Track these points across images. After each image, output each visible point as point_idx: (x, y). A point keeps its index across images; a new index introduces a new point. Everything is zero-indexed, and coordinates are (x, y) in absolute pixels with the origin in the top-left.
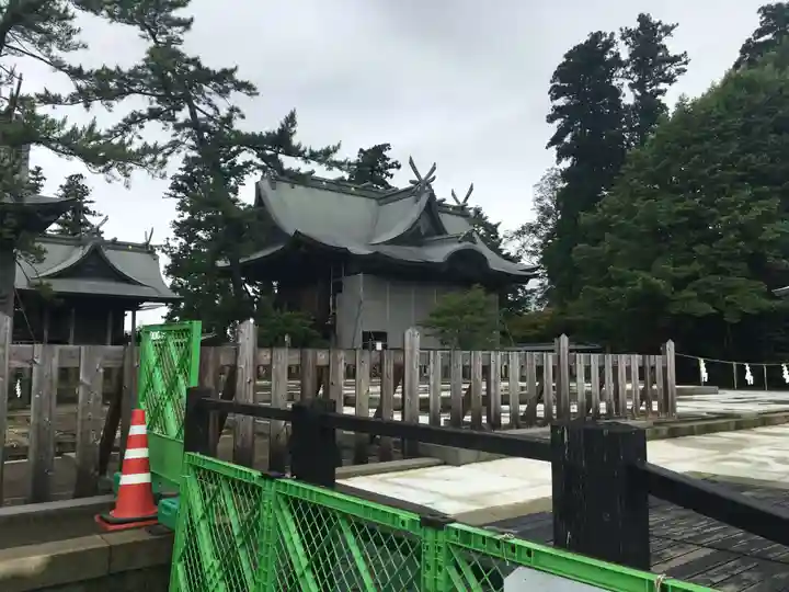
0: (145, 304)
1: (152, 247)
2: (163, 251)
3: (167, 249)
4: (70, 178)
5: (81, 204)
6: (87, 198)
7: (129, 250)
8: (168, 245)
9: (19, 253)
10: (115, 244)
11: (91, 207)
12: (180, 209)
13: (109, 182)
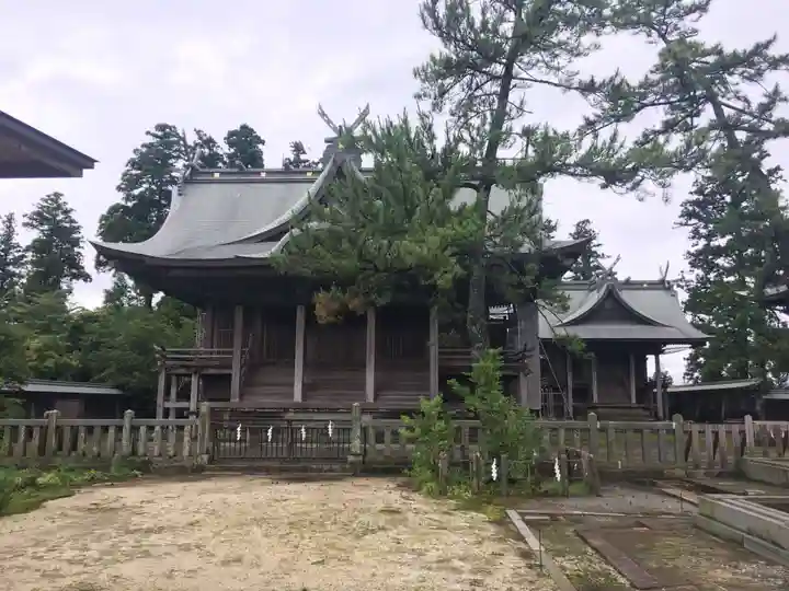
0: (668, 346)
1: (669, 283)
2: (679, 286)
3: (683, 284)
4: (578, 225)
5: (590, 248)
6: (595, 242)
7: (644, 289)
8: (682, 279)
9: (543, 304)
10: (628, 284)
11: (600, 251)
12: (693, 238)
13: (641, 200)
